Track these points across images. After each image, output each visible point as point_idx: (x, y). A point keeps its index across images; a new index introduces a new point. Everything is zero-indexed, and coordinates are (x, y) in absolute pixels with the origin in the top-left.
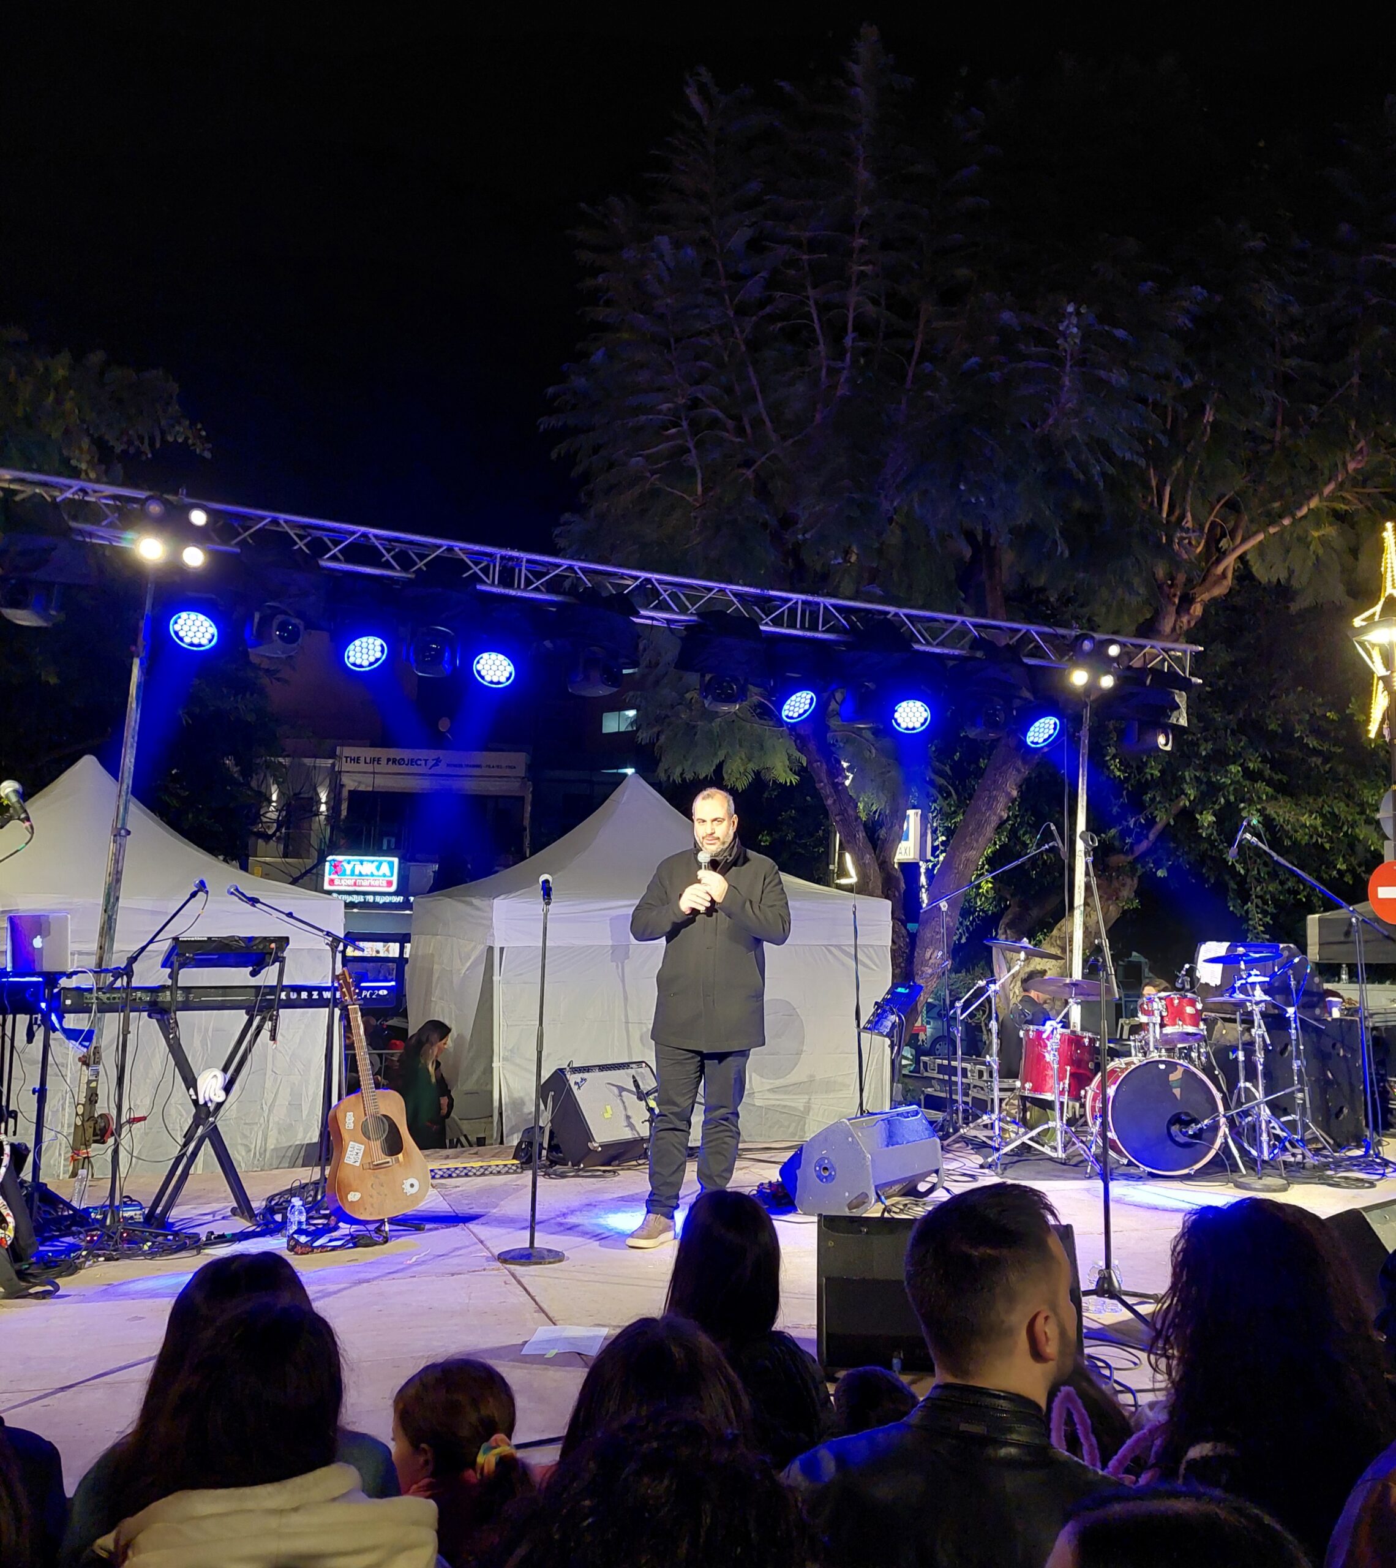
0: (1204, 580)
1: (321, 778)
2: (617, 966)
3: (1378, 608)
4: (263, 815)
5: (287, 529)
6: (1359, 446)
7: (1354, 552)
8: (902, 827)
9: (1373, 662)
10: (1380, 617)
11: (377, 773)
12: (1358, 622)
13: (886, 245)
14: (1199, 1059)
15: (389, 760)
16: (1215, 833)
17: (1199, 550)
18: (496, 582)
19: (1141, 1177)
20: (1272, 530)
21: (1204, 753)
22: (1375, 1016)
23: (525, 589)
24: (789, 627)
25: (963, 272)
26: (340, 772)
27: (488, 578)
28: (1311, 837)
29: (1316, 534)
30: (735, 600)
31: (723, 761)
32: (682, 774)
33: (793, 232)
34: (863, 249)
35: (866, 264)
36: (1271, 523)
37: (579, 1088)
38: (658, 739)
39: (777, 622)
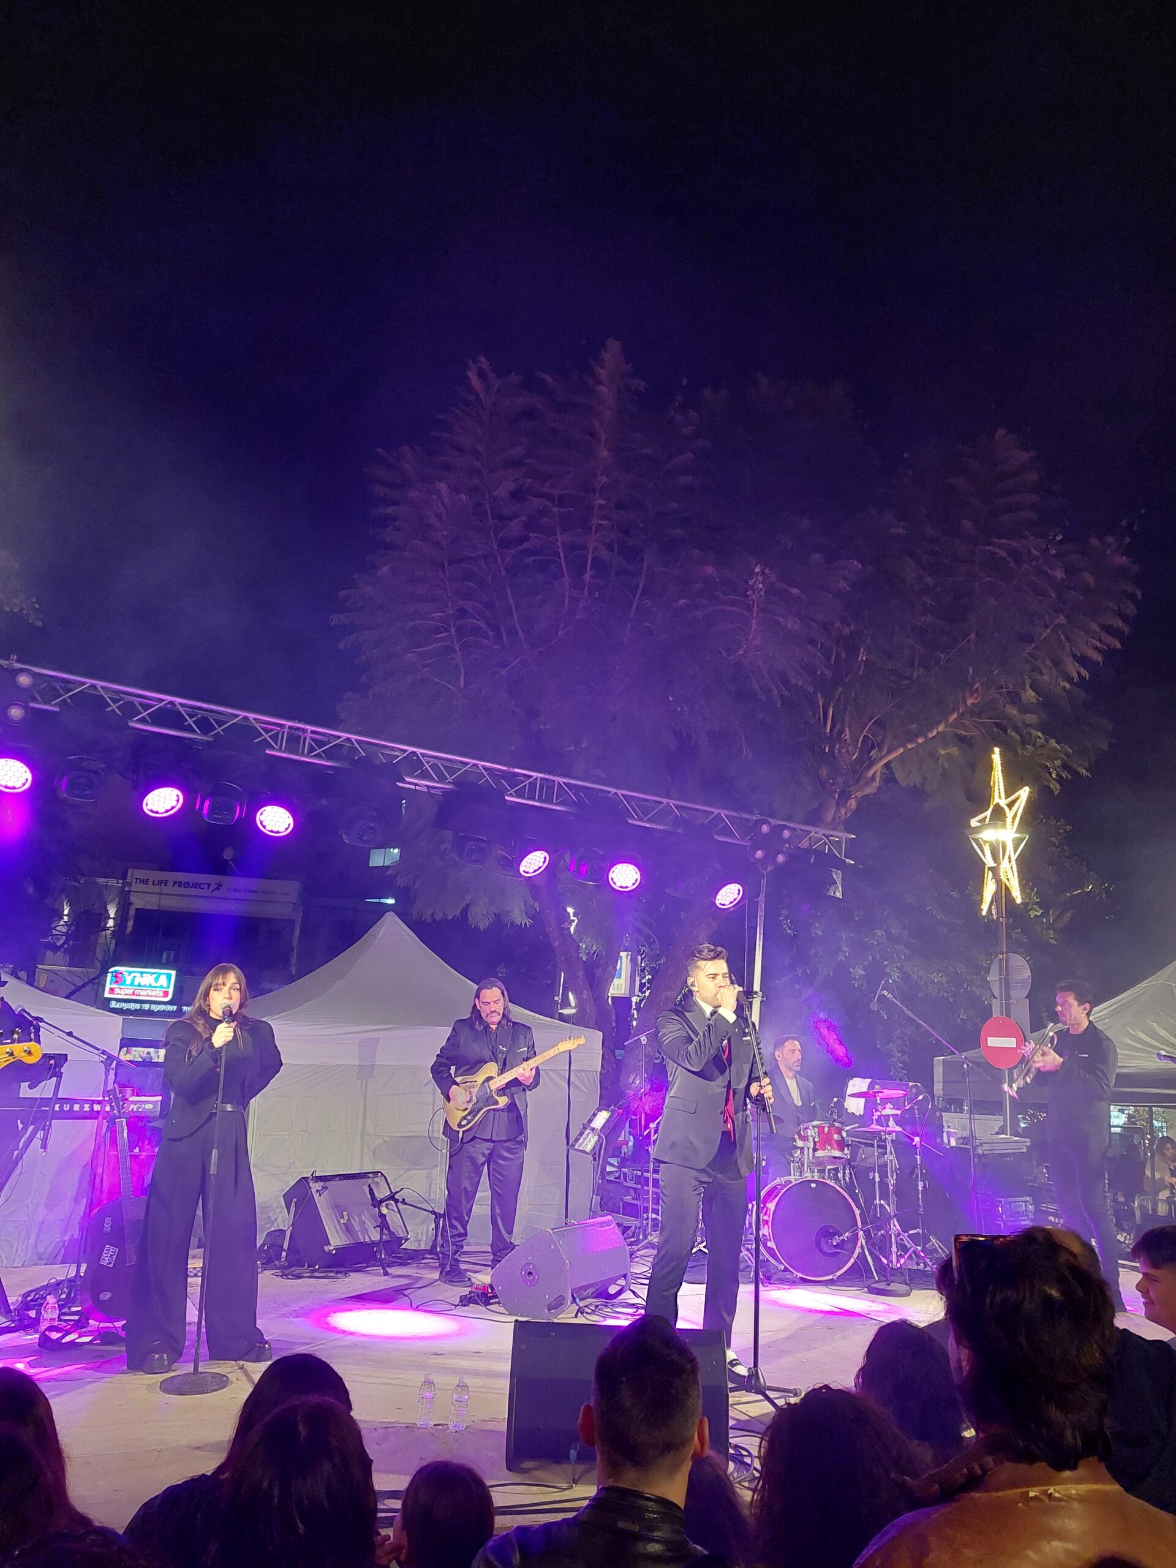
0: (858, 780)
1: (111, 897)
2: (362, 1084)
3: (988, 813)
4: (54, 928)
5: (103, 693)
6: (976, 687)
7: (972, 766)
8: (615, 967)
9: (984, 856)
10: (990, 821)
11: (164, 894)
12: (974, 823)
13: (620, 506)
14: (844, 1179)
15: (175, 883)
16: (865, 984)
17: (854, 757)
18: (283, 748)
19: (794, 1282)
20: (910, 746)
21: (856, 919)
22: (984, 1145)
23: (308, 756)
24: (529, 798)
25: (678, 532)
26: (129, 892)
27: (277, 744)
28: (939, 991)
29: (943, 752)
30: (485, 774)
31: (469, 904)
32: (432, 915)
33: (546, 489)
34: (601, 507)
35: (603, 518)
36: (910, 741)
37: (320, 1195)
38: (414, 884)
39: (519, 794)
